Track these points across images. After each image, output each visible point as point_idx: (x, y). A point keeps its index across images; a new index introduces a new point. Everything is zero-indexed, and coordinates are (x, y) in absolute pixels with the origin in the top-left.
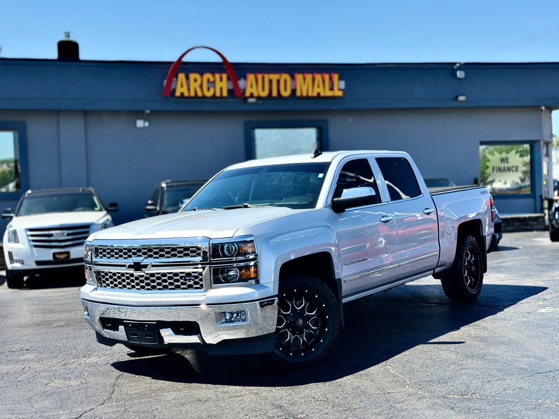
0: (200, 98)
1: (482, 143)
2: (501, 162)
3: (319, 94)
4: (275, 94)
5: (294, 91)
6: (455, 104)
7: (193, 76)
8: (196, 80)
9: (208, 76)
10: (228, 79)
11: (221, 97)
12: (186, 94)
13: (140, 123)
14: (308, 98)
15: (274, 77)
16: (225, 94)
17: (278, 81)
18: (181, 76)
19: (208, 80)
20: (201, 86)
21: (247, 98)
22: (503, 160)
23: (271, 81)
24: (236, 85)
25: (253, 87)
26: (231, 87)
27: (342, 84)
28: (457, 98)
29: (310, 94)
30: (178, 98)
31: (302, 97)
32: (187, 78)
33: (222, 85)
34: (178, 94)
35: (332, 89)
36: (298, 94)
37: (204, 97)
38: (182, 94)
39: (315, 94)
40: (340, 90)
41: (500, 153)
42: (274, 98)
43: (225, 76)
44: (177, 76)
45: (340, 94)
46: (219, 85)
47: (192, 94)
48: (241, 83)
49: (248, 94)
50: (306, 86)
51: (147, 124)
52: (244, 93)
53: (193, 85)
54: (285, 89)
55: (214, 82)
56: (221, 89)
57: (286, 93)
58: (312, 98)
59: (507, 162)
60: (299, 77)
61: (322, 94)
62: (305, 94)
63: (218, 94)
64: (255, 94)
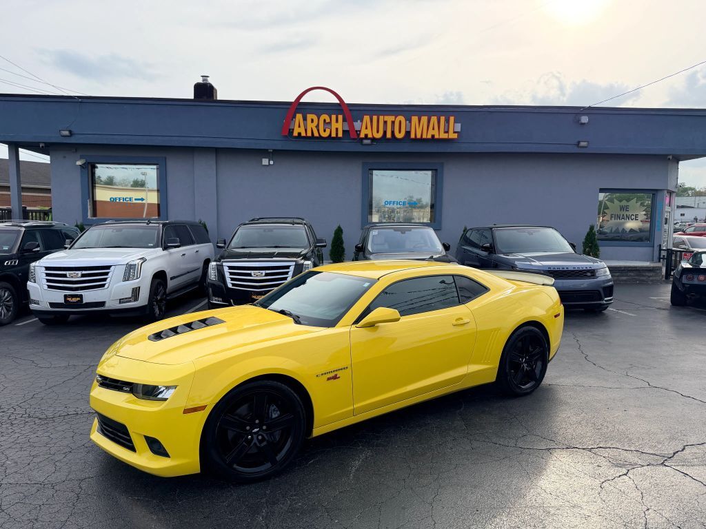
0: (317, 138)
1: (602, 190)
2: (621, 210)
3: (433, 136)
4: (389, 135)
5: (408, 133)
6: (575, 150)
7: (310, 117)
8: (312, 121)
9: (325, 117)
10: (344, 120)
11: (337, 138)
12: (303, 134)
13: (265, 162)
14: (422, 140)
15: (389, 119)
16: (340, 135)
17: (393, 123)
18: (299, 116)
19: (325, 120)
20: (317, 126)
21: (362, 139)
22: (622, 208)
23: (385, 122)
24: (352, 126)
25: (367, 128)
26: (347, 128)
27: (458, 127)
28: (579, 142)
29: (424, 137)
30: (295, 137)
31: (416, 140)
32: (305, 119)
33: (338, 126)
34: (295, 134)
35: (447, 132)
36: (413, 136)
37: (320, 137)
38: (299, 134)
39: (429, 136)
40: (455, 132)
41: (620, 201)
42: (389, 139)
43: (340, 117)
44: (295, 117)
45: (455, 136)
46: (334, 125)
47: (309, 134)
48: (357, 125)
49: (362, 135)
50: (420, 129)
51: (272, 162)
52: (359, 135)
53: (310, 125)
54: (400, 132)
55: (330, 123)
56: (337, 129)
57: (399, 136)
58: (426, 140)
59: (626, 211)
60: (415, 119)
61: (437, 137)
62: (419, 136)
63: (334, 135)
64: (370, 136)
